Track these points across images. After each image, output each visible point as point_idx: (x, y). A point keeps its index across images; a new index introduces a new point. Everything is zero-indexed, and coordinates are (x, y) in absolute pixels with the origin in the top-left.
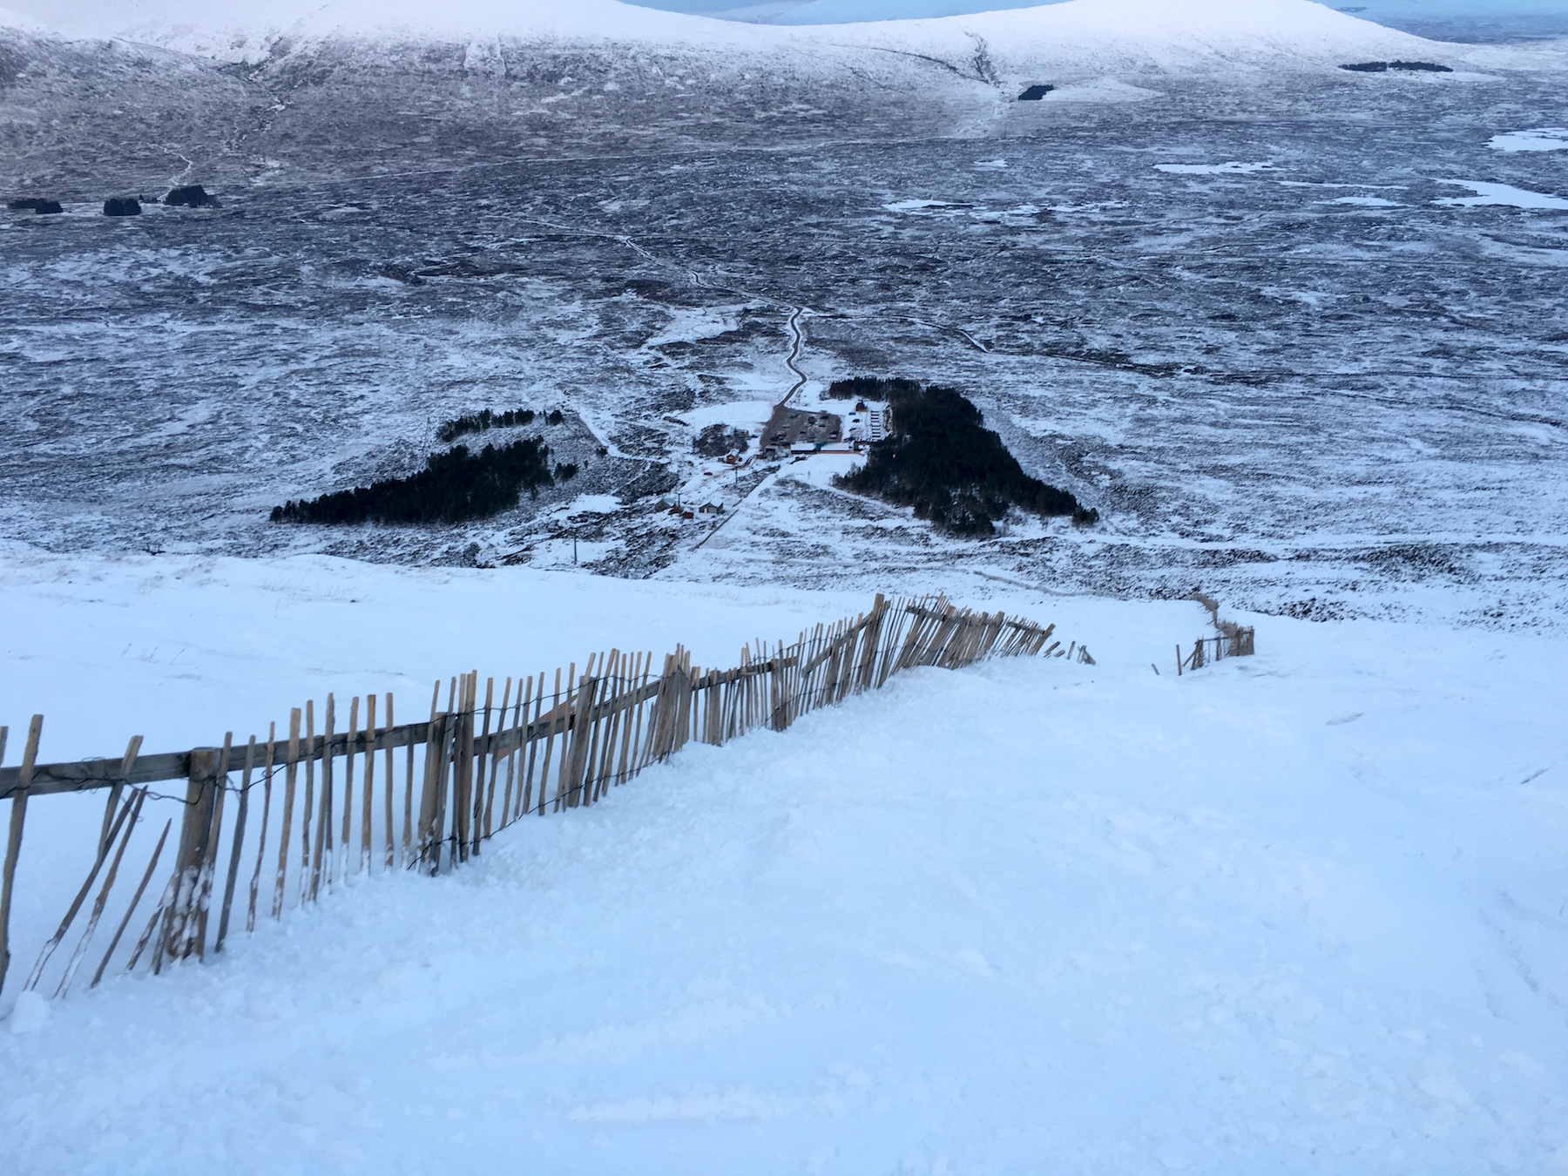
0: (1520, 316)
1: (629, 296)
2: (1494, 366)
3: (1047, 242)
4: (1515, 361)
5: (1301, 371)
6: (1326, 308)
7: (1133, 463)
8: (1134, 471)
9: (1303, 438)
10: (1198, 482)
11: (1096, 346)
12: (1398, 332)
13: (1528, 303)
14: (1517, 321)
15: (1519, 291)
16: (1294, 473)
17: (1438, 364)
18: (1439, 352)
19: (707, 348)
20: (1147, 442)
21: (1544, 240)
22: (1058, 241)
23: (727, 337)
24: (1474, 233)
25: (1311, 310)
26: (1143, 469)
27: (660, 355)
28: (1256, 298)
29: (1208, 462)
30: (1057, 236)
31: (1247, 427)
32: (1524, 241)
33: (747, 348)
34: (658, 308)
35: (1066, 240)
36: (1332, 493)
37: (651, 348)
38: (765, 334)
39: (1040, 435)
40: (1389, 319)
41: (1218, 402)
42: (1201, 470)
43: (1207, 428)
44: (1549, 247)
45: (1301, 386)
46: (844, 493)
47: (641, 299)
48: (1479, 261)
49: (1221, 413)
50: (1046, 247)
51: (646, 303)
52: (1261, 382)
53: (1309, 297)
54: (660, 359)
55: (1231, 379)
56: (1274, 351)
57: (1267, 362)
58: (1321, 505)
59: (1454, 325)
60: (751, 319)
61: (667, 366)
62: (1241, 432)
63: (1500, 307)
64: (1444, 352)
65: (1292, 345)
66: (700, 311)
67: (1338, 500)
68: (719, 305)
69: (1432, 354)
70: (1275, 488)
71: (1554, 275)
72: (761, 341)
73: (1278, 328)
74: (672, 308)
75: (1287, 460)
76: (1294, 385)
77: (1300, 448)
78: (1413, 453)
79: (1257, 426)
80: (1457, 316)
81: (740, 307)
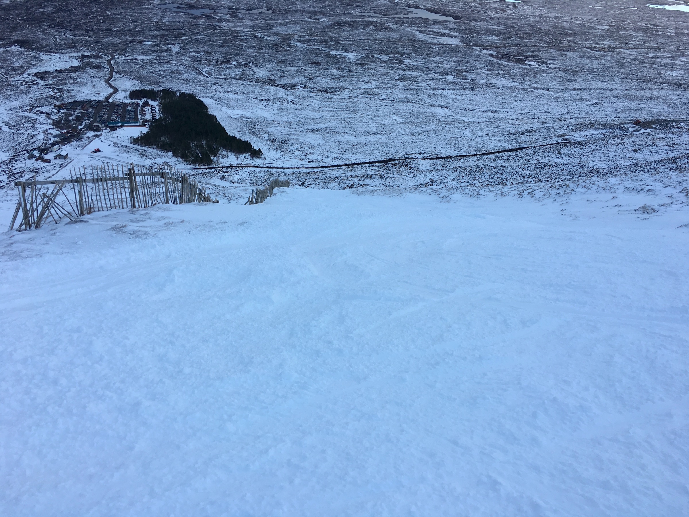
0: (431, 64)
1: (15, 48)
2: (423, 85)
3: (235, 26)
4: (430, 82)
5: (348, 87)
6: (357, 60)
7: (279, 128)
8: (278, 132)
9: (350, 116)
10: (307, 136)
11: (261, 76)
12: (386, 70)
13: (433, 59)
14: (431, 67)
15: (430, 54)
16: (347, 130)
17: (401, 84)
18: (402, 79)
19: (62, 75)
20: (285, 119)
21: (438, 33)
22: (240, 26)
23: (73, 69)
24: (413, 30)
25: (351, 60)
26: (283, 131)
27: (35, 78)
28: (328, 55)
29: (311, 127)
30: (239, 24)
31: (328, 111)
32: (432, 33)
33: (84, 75)
34: (33, 54)
35: (244, 26)
36: (363, 139)
37: (29, 75)
38: (94, 68)
39: (235, 117)
40: (382, 65)
41: (315, 101)
42: (308, 130)
43: (310, 112)
44: (440, 36)
45: (349, 93)
46: (136, 146)
47: (23, 49)
48: (414, 41)
49: (316, 105)
50: (235, 29)
51: (26, 52)
52: (332, 92)
53: (351, 56)
54: (35, 80)
55: (319, 90)
56: (337, 79)
57: (334, 83)
58: (358, 144)
59: (407, 68)
60: (86, 60)
61: (38, 83)
62: (324, 113)
63: (424, 60)
64: (404, 79)
65: (345, 76)
66: (58, 56)
67: (365, 142)
68: (68, 53)
69: (399, 80)
70: (340, 137)
71: (443, 48)
72: (92, 72)
73: (338, 69)
74: (41, 54)
75: (344, 125)
76: (346, 93)
77: (349, 120)
78: (394, 121)
79: (331, 111)
80: (408, 64)
81: (80, 54)
